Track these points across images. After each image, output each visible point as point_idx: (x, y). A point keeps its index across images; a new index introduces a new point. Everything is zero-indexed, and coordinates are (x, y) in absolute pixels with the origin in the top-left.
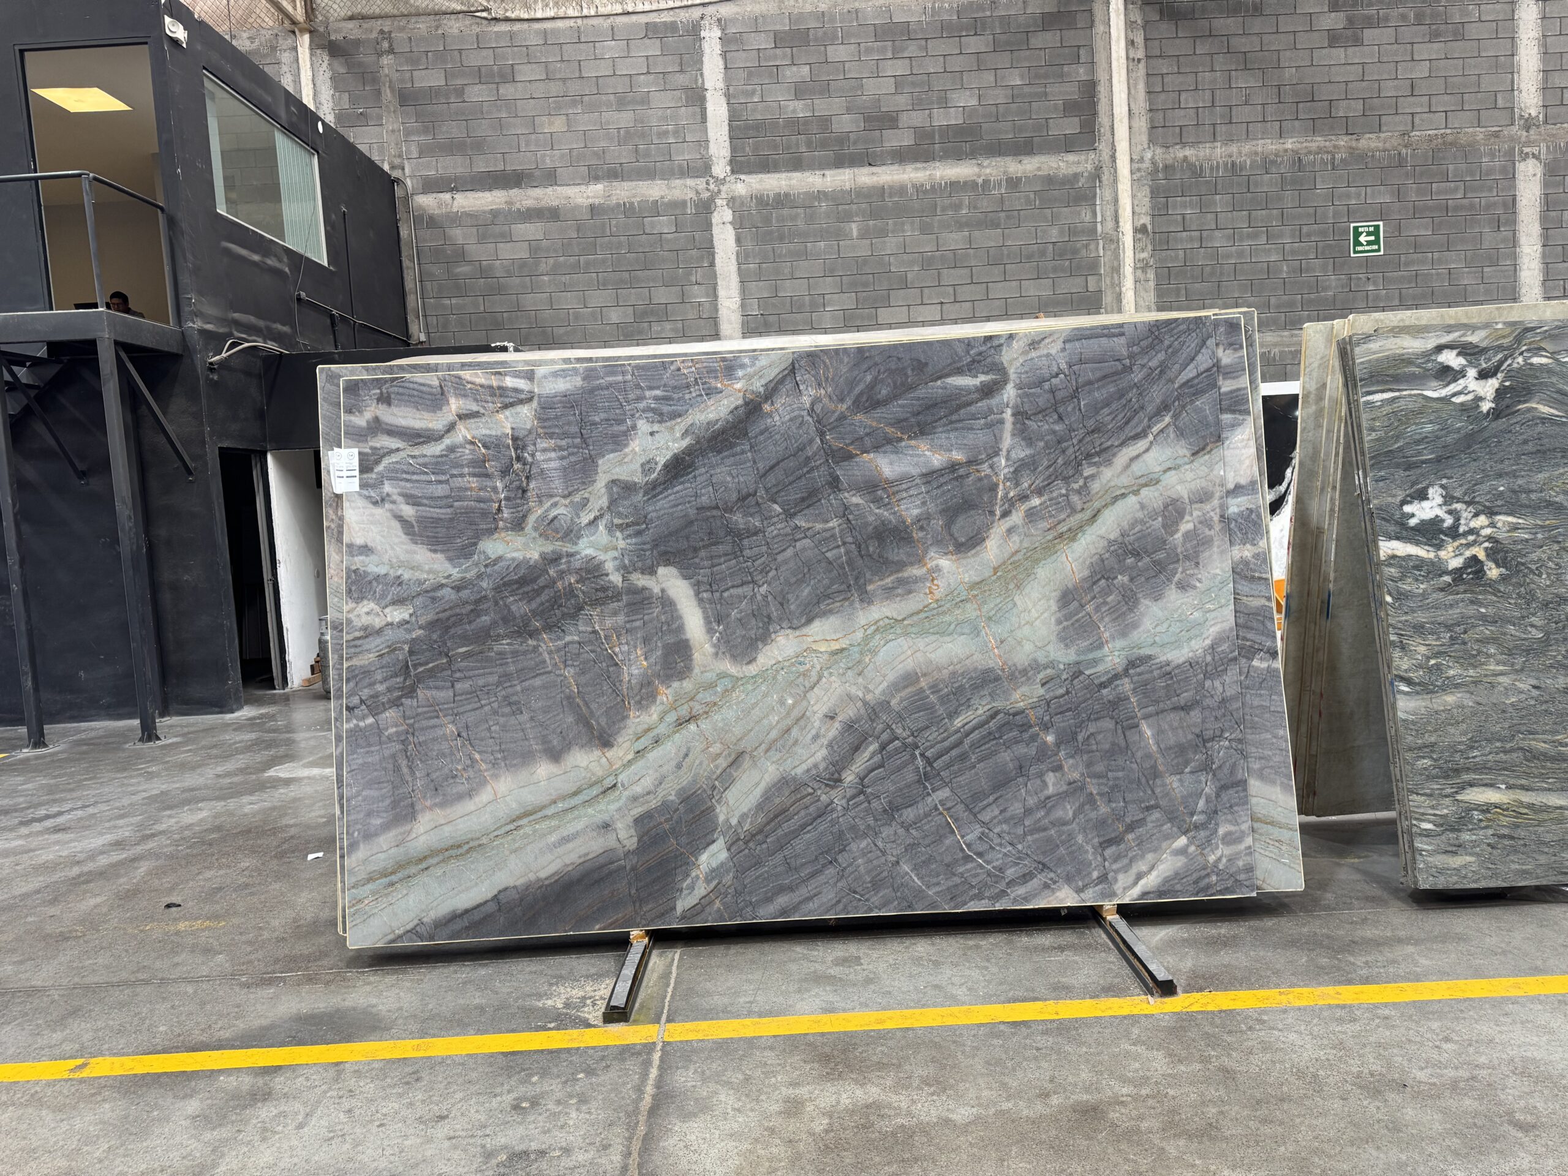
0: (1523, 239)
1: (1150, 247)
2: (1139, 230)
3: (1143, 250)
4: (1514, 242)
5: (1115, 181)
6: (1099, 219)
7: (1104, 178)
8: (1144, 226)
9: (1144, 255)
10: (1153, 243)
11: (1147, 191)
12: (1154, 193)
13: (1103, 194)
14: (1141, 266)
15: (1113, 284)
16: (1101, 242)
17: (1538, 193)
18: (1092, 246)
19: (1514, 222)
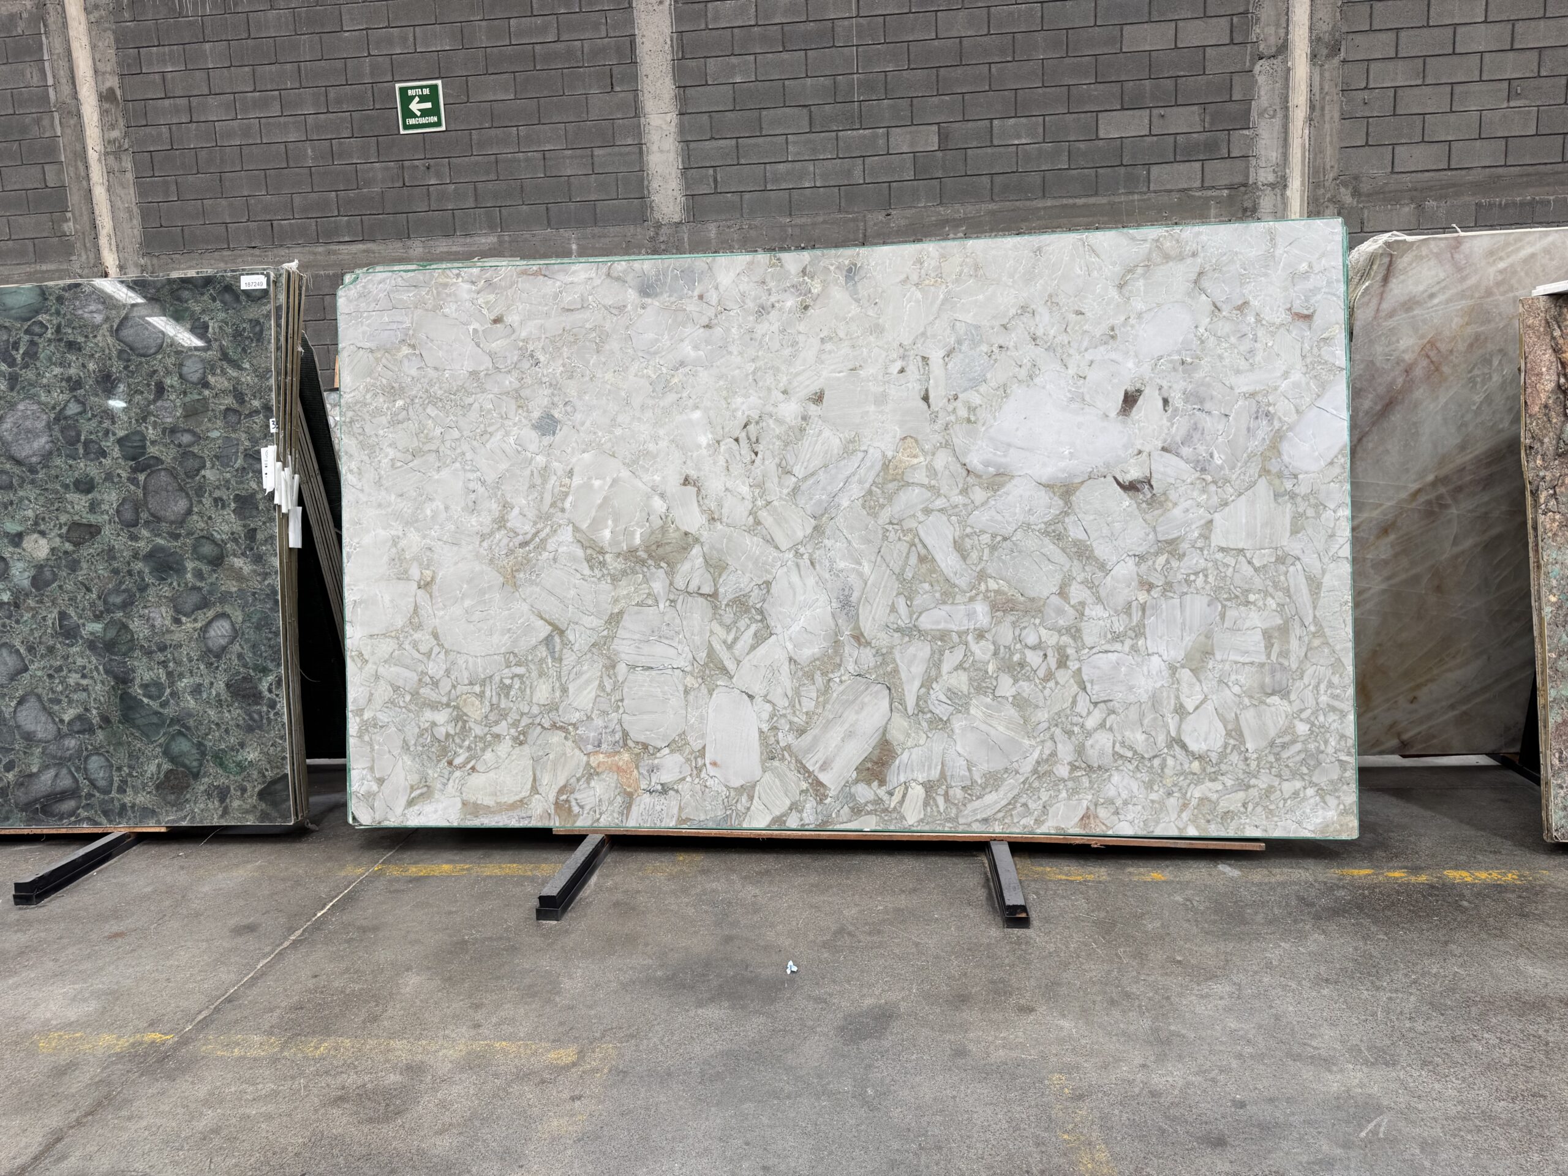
0: (650, 105)
1: (121, 123)
2: (106, 97)
3: (113, 127)
4: (637, 110)
5: (65, 25)
6: (50, 82)
7: (51, 20)
8: (111, 90)
9: (115, 134)
10: (125, 113)
11: (109, 38)
12: (121, 43)
13: (51, 44)
14: (113, 151)
15: (78, 177)
16: (56, 115)
17: (667, 31)
18: (46, 122)
19: (634, 78)
